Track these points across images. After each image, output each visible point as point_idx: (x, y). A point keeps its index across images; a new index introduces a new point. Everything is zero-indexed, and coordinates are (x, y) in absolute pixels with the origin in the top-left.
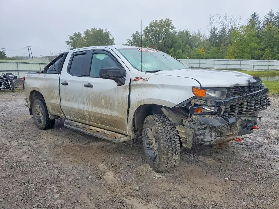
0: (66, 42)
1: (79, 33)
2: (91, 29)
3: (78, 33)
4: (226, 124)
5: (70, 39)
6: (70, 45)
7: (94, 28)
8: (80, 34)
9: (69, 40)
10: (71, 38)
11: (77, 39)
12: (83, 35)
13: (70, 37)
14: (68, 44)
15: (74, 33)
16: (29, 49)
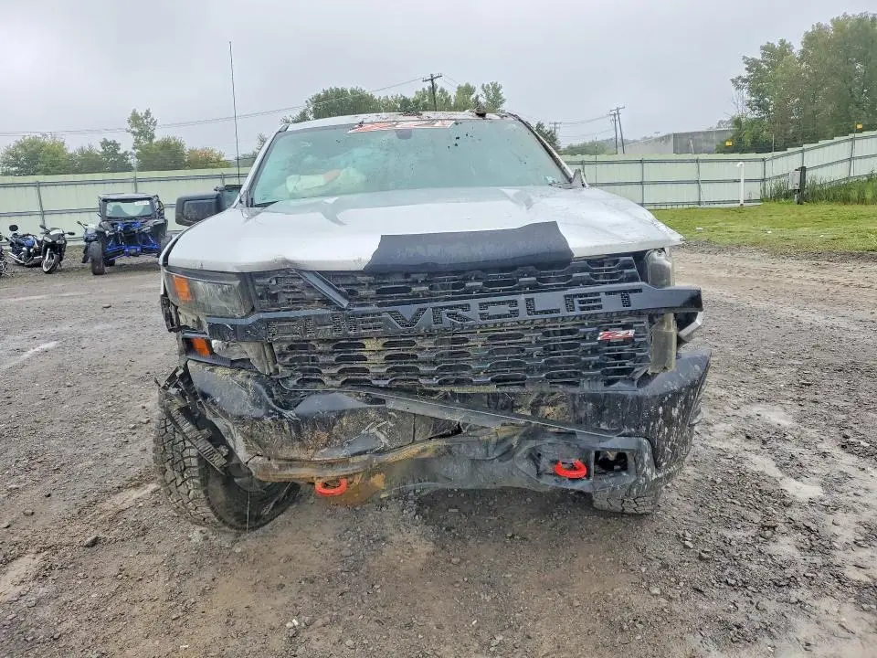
0: (732, 80)
1: (782, 42)
2: (832, 21)
3: (777, 45)
4: (269, 415)
5: (747, 69)
6: (745, 91)
7: (845, 15)
8: (789, 46)
9: (745, 74)
10: (752, 65)
11: (773, 66)
12: (797, 47)
13: (746, 63)
14: (738, 87)
15: (765, 44)
16: (617, 118)
